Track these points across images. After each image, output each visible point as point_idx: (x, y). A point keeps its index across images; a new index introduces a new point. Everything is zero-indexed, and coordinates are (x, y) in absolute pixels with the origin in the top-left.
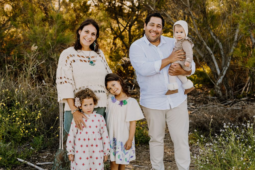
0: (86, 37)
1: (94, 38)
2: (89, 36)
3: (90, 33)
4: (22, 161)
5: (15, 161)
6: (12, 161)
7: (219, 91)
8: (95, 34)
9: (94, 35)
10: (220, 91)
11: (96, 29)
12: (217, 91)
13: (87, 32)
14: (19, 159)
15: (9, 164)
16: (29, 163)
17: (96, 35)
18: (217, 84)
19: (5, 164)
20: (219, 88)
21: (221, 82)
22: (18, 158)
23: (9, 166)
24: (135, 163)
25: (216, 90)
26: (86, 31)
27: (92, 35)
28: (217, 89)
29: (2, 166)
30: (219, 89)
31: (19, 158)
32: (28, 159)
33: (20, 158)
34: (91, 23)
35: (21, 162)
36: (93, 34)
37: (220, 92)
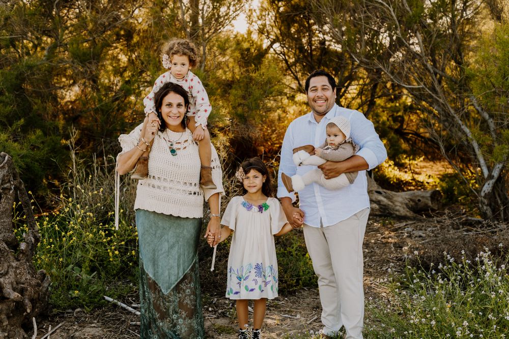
0: (171, 113)
1: (183, 110)
2: (175, 110)
3: (175, 106)
4: (110, 299)
5: (100, 300)
6: (96, 300)
7: (485, 208)
8: (182, 104)
9: (181, 107)
10: (488, 207)
11: (182, 96)
12: (483, 206)
13: (170, 105)
14: (106, 298)
15: (91, 303)
16: (119, 303)
17: (184, 105)
18: (483, 194)
19: (84, 303)
20: (486, 201)
21: (490, 191)
22: (105, 295)
23: (90, 305)
24: (287, 312)
25: (480, 206)
26: (167, 105)
27: (179, 108)
28: (483, 203)
29: (79, 306)
30: (486, 203)
31: (107, 296)
32: (121, 298)
33: (109, 296)
34: (171, 91)
35: (109, 302)
36: (179, 105)
37: (487, 210)
